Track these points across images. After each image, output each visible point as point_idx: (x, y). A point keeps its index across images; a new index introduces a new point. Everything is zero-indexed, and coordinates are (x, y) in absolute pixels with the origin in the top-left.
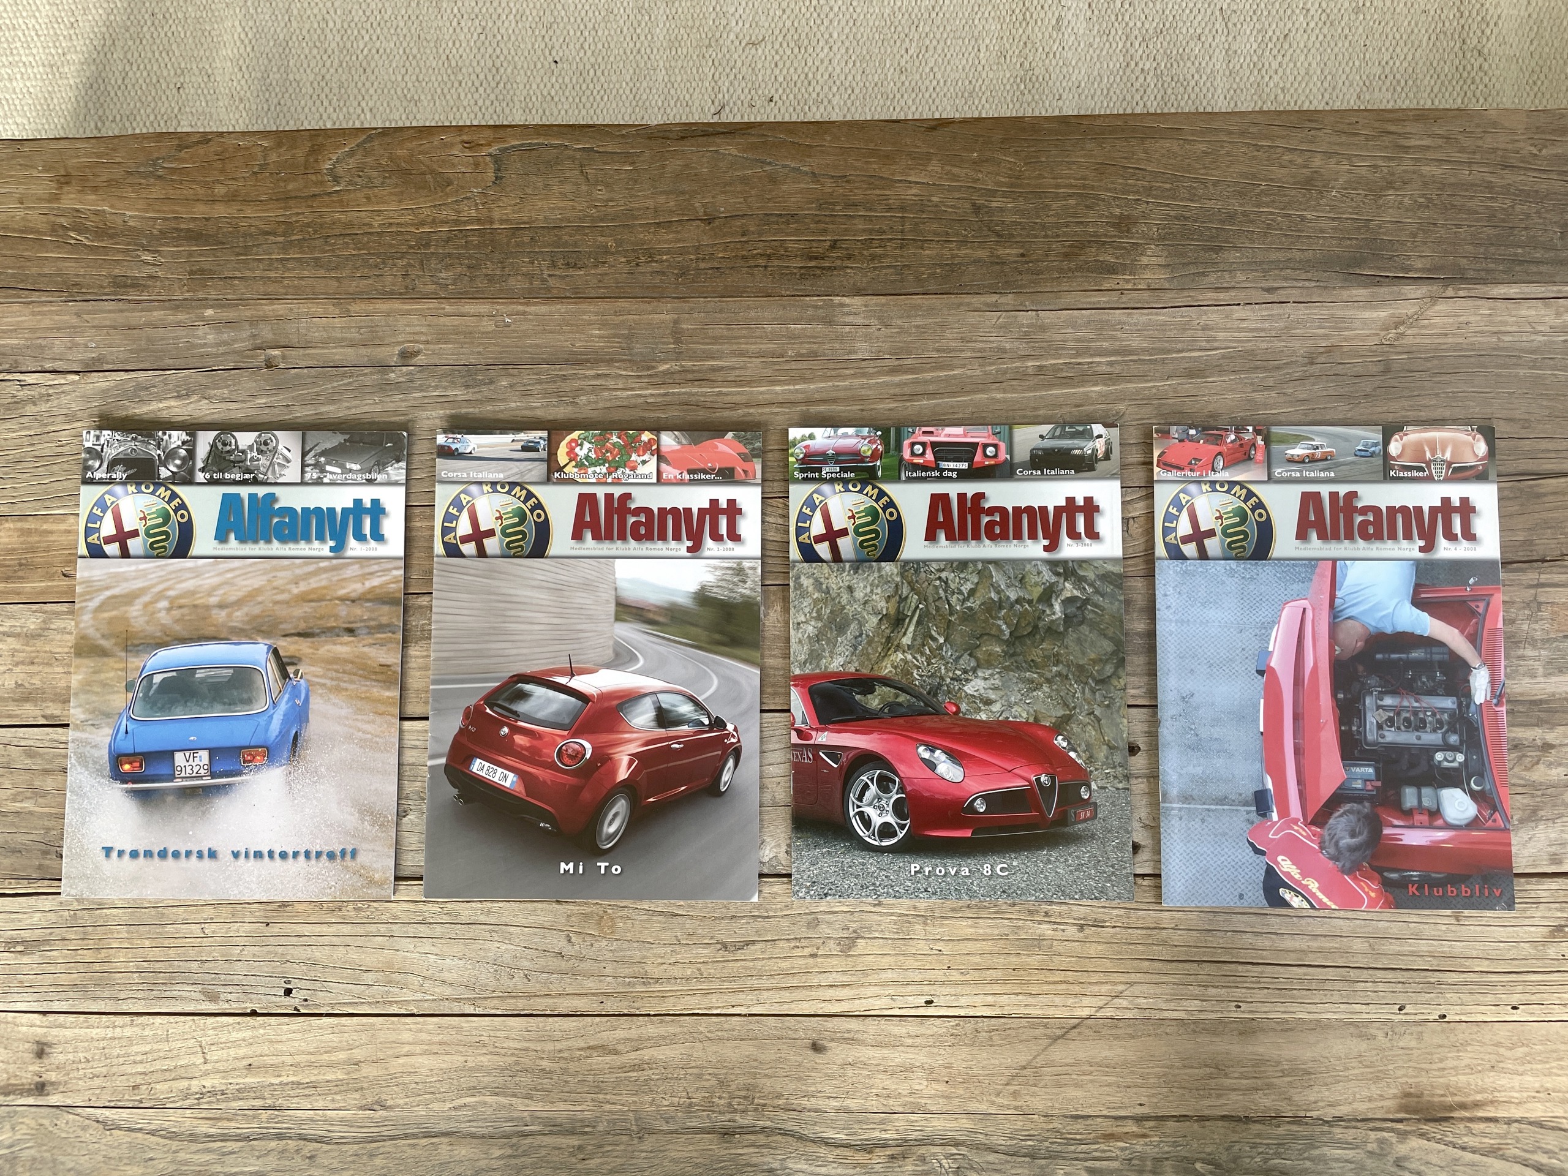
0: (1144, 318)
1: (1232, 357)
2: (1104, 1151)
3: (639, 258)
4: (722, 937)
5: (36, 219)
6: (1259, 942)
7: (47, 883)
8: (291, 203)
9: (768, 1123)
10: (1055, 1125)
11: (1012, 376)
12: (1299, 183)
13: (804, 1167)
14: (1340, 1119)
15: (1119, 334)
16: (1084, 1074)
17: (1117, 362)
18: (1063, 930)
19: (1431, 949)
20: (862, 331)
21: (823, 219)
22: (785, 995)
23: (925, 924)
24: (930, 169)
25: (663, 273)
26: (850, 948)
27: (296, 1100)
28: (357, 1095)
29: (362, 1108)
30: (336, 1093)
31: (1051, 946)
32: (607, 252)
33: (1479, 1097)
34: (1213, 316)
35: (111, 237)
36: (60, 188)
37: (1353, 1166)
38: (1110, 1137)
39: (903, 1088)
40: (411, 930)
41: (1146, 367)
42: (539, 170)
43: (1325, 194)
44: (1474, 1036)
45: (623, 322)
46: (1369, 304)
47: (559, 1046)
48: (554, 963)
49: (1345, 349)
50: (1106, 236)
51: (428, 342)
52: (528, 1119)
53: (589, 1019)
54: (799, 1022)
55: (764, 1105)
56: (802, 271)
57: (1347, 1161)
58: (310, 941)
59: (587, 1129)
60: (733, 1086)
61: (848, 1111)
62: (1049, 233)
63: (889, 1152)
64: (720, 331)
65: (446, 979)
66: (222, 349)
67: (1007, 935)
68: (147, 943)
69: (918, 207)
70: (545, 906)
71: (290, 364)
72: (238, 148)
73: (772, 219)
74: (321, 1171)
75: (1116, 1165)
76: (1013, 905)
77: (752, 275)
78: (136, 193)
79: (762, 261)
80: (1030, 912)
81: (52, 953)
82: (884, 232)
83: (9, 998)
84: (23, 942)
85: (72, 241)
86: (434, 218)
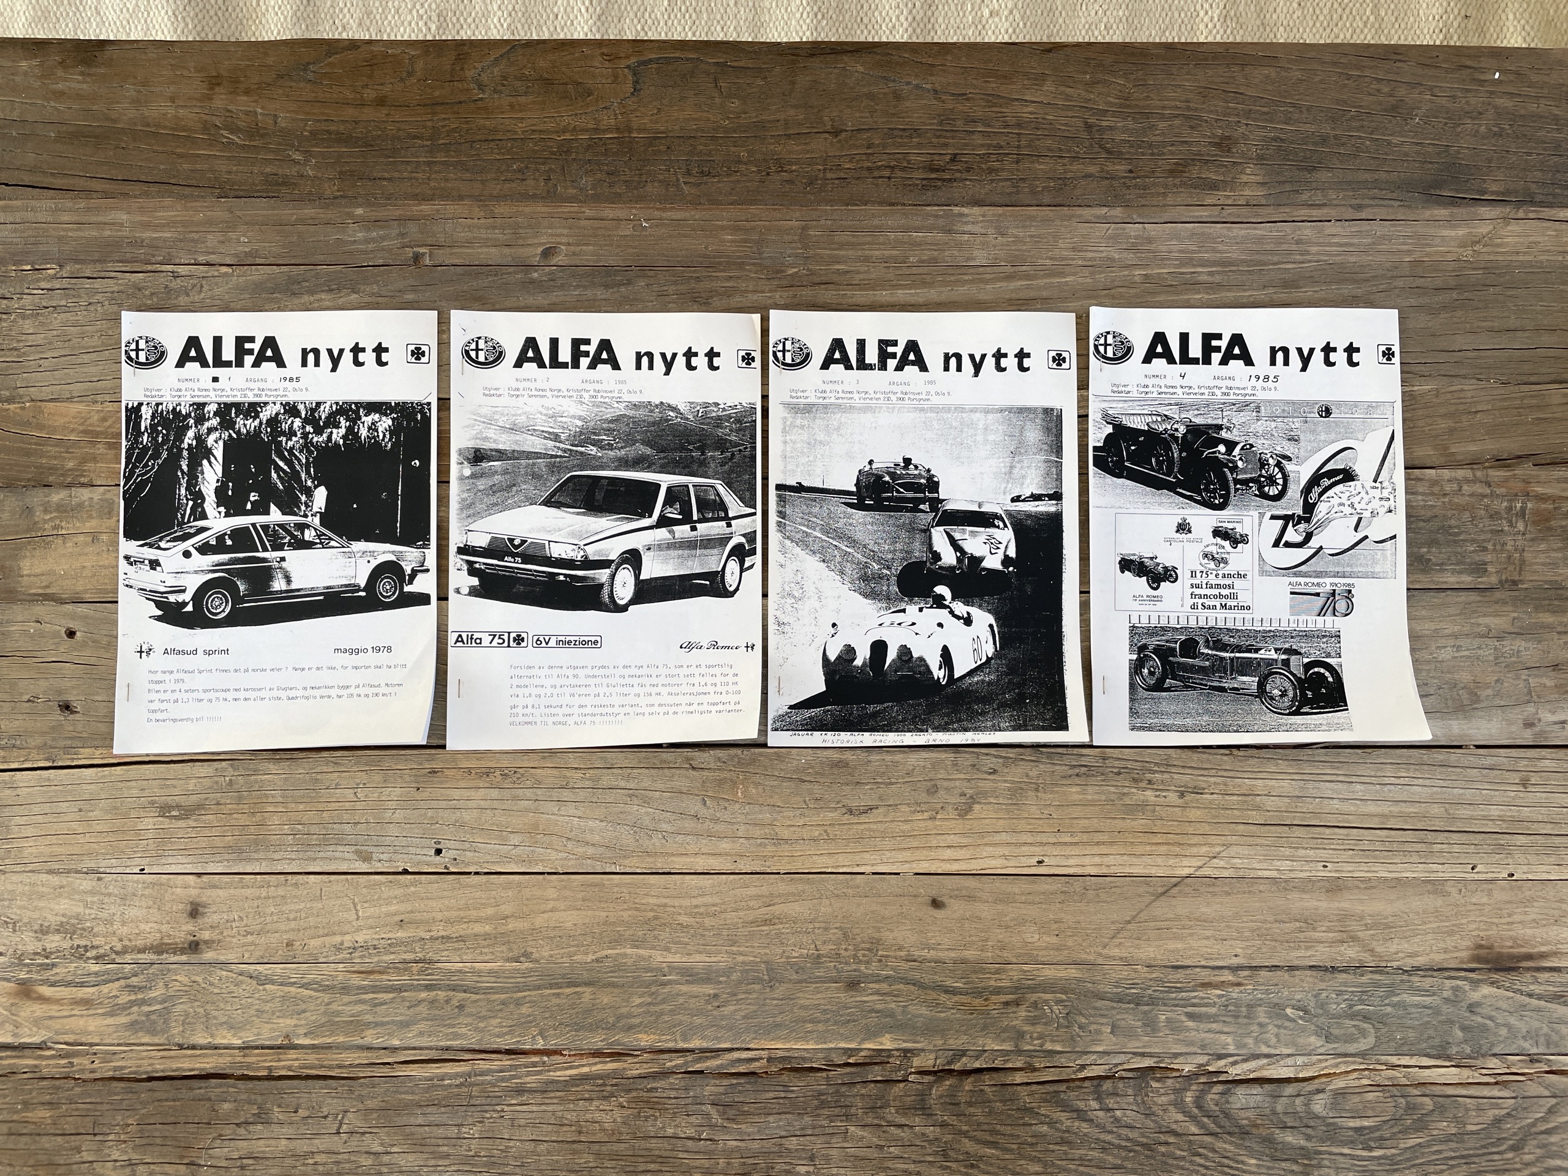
0: (1243, 232)
1: (1323, 270)
2: (1204, 998)
3: (769, 168)
4: (846, 801)
5: (189, 115)
8: (439, 108)
9: (891, 973)
10: (1158, 974)
11: (1120, 284)
12: (1385, 110)
13: (924, 1011)
14: (1418, 969)
15: (1220, 247)
16: (1184, 928)
17: (1218, 272)
18: (1165, 797)
19: (1502, 813)
20: (979, 239)
22: (906, 855)
23: (1037, 790)
24: (1044, 88)
25: (793, 182)
26: (966, 813)
27: (445, 953)
28: (504, 948)
29: (508, 960)
30: (484, 947)
31: (1154, 811)
32: (739, 162)
33: (1543, 949)
34: (1307, 231)
35: (262, 136)
36: (212, 89)
37: (1430, 1011)
38: (1206, 985)
39: (1016, 941)
40: (555, 794)
41: (1244, 277)
42: (675, 82)
43: (1409, 121)
44: (1540, 894)
45: (753, 228)
46: (1450, 222)
47: (695, 902)
48: (689, 825)
49: (1426, 264)
50: (1208, 155)
51: (569, 244)
52: (666, 969)
53: (723, 877)
55: (887, 956)
56: (924, 182)
57: (1425, 1007)
58: (461, 804)
59: (721, 979)
60: (858, 939)
61: (964, 962)
62: (1156, 151)
63: (1003, 999)
64: (845, 237)
65: (589, 840)
66: (371, 246)
67: (1113, 801)
68: (301, 807)
69: (1033, 125)
70: (682, 772)
71: (437, 262)
72: (386, 55)
73: (896, 133)
74: (469, 1020)
75: (1213, 1010)
76: (1119, 773)
77: (877, 185)
78: (287, 96)
79: (887, 173)
80: (1135, 780)
81: (207, 817)
82: (1001, 147)
83: (164, 861)
84: (178, 807)
85: (225, 140)
86: (575, 126)
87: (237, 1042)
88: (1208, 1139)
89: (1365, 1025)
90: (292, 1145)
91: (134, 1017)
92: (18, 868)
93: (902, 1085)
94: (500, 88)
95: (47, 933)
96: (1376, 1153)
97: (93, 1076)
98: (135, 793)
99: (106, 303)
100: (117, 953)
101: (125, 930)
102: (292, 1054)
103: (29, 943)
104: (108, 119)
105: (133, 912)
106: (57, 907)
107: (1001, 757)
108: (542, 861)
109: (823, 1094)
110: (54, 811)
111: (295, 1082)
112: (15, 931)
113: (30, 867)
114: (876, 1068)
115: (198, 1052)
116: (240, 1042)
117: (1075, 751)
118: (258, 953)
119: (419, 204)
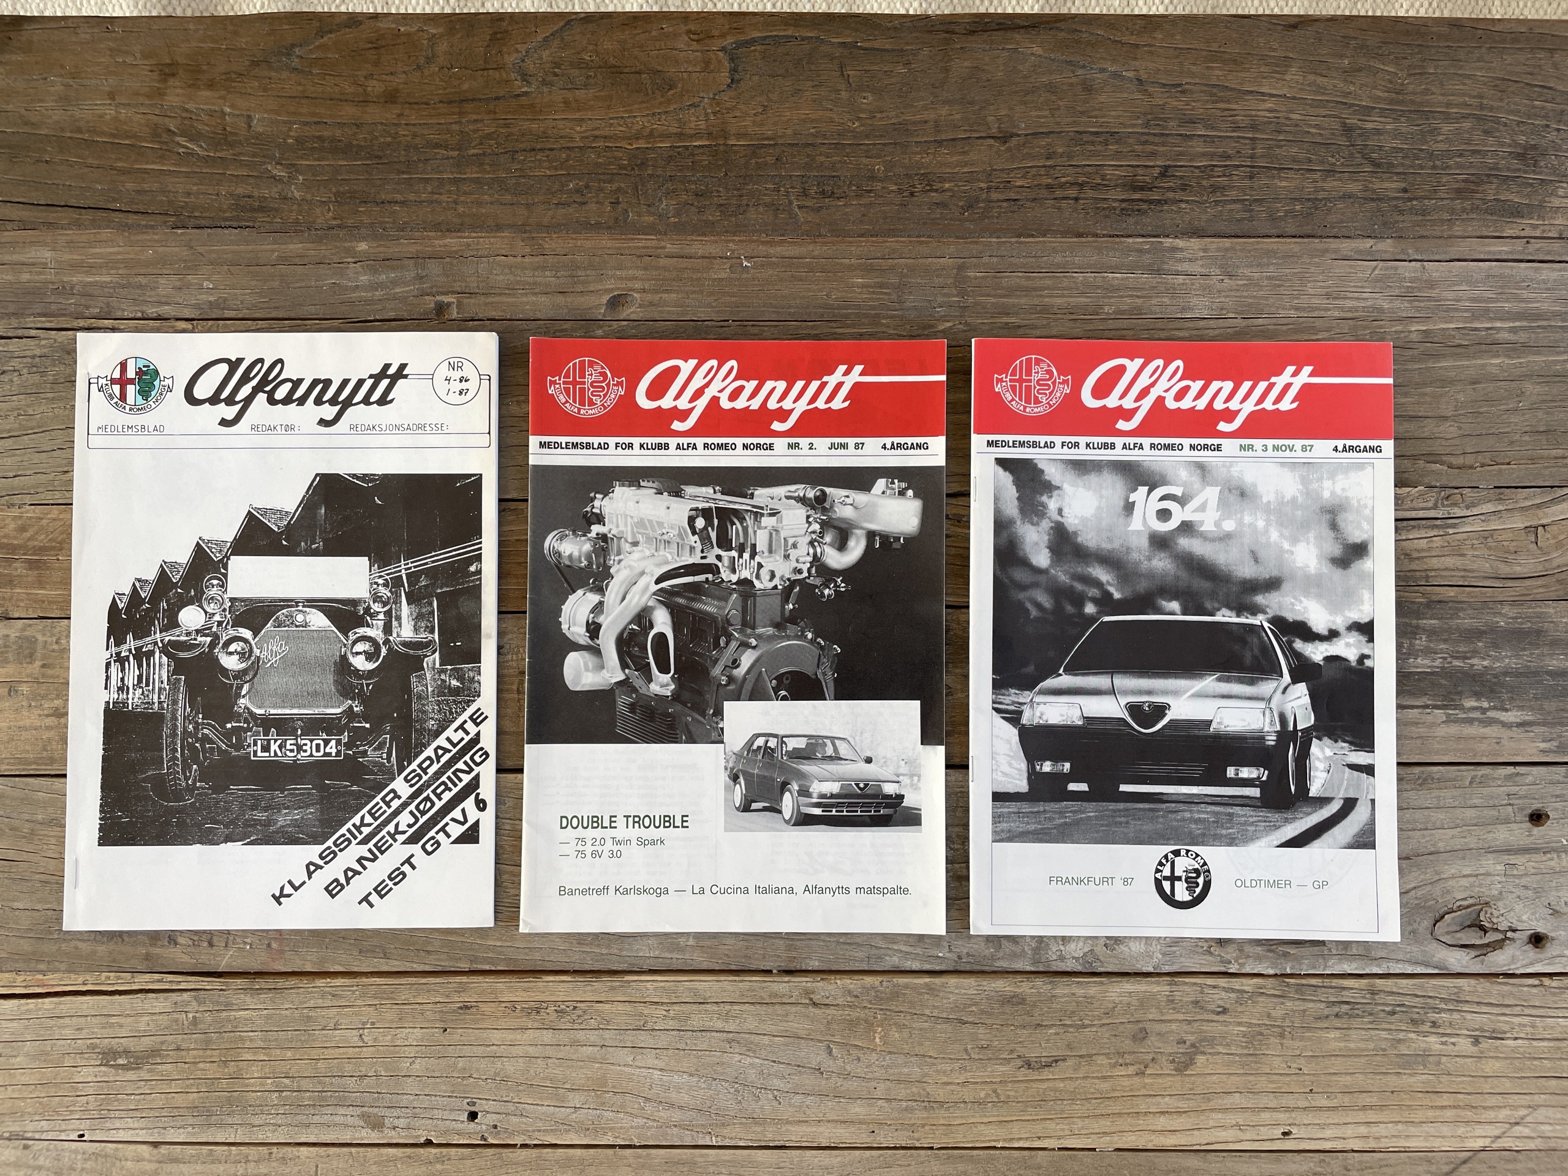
0: (1555, 275)
3: (914, 186)
4: (1023, 1050)
7: (157, 976)
8: (468, 107)
15: (1525, 294)
17: (1523, 329)
18: (1454, 1044)
20: (1200, 281)
21: (1151, 138)
22: (1105, 1124)
23: (1282, 1036)
24: (1288, 77)
25: (945, 206)
26: (1186, 1067)
31: (1439, 1063)
32: (873, 178)
35: (231, 145)
40: (629, 1038)
41: (1558, 336)
42: (787, 71)
45: (892, 268)
48: (809, 1081)
50: (1508, 169)
51: (644, 291)
53: (857, 1152)
56: (1124, 205)
58: (501, 1052)
62: (1438, 163)
64: (1016, 279)
65: (674, 1101)
66: (378, 294)
67: (1385, 1050)
68: (289, 1054)
69: (1272, 126)
70: (799, 1008)
71: (467, 315)
72: (398, 34)
73: (1086, 138)
76: (1393, 1013)
77: (1059, 209)
78: (265, 90)
79: (1073, 192)
80: (1414, 1022)
81: (164, 1067)
82: (1229, 157)
83: (108, 1125)
84: (126, 1052)
85: (181, 150)
86: (652, 130)
94: (550, 78)
98: (68, 1032)
99: (25, 371)
104: (26, 123)
107: (1233, 990)
108: (611, 1129)
117: (1336, 982)
119: (443, 237)
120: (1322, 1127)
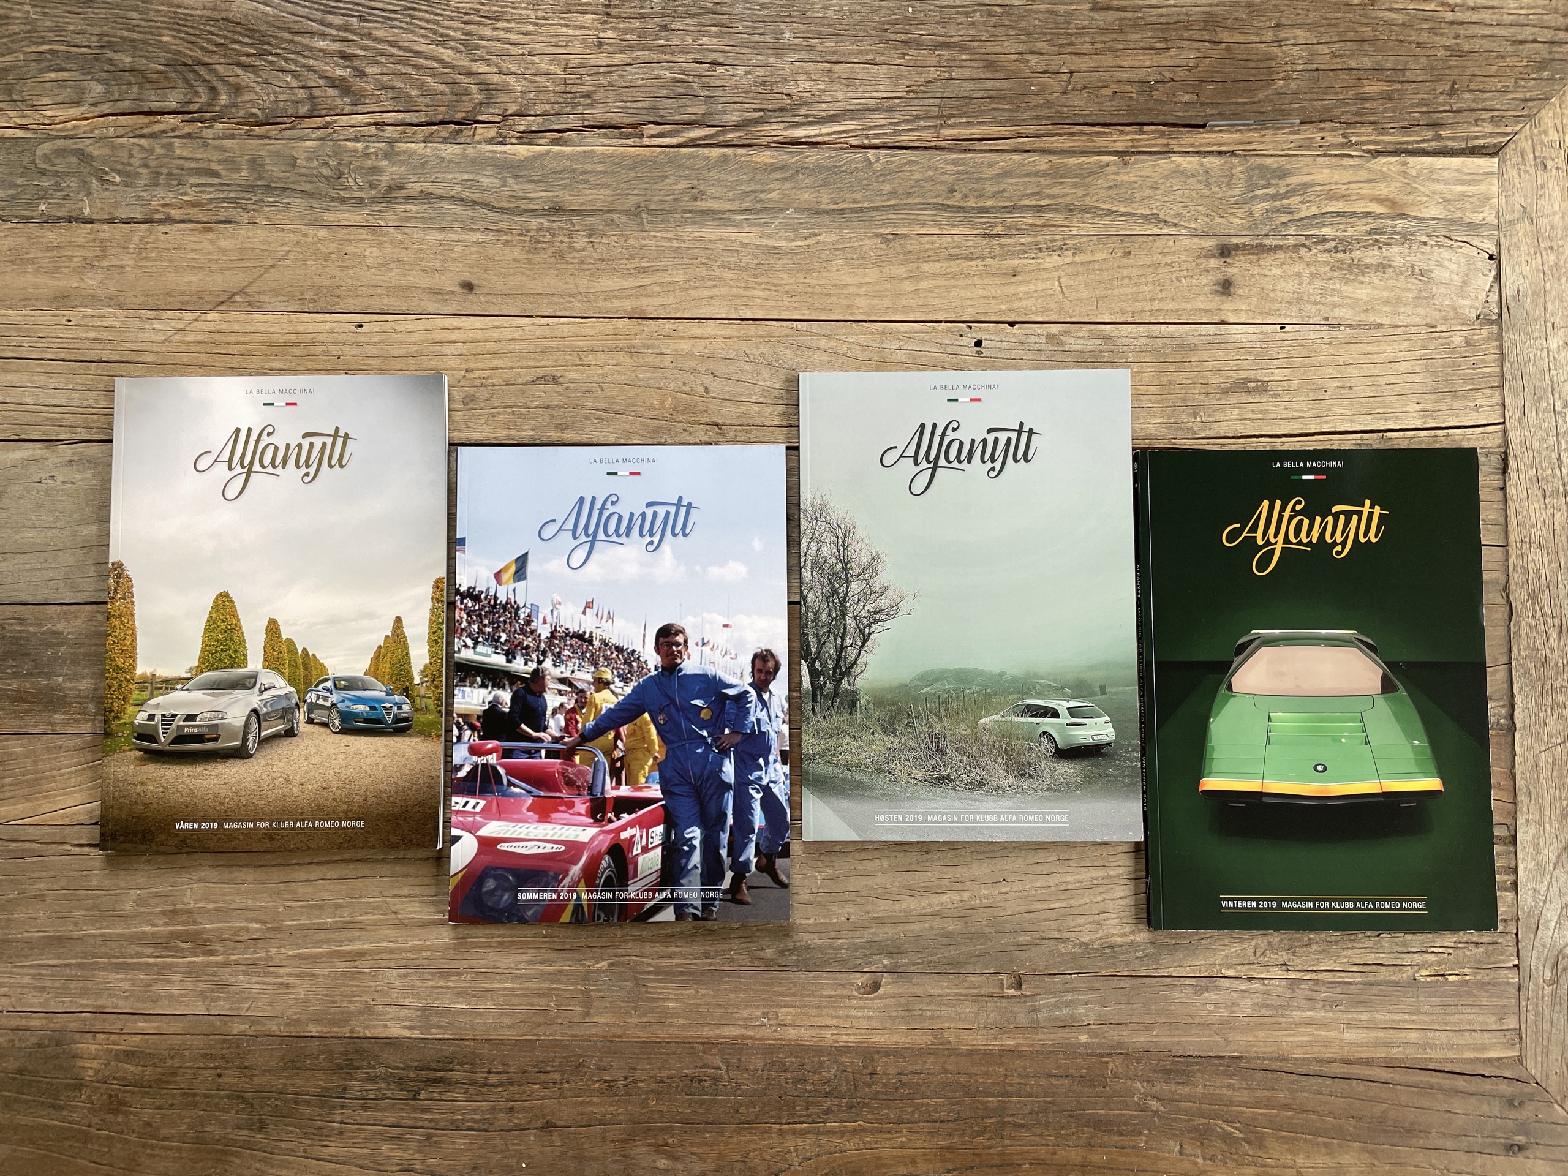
0: (101, 1002)
1: (17, 957)
2: (201, 192)
3: (624, 1085)
4: (559, 390)
5: (1279, 1153)
6: (43, 379)
8: (997, 1161)
9: (516, 219)
10: (246, 215)
11: (240, 945)
13: (485, 181)
15: (127, 986)
16: (216, 260)
17: (131, 957)
20: (391, 1000)
22: (497, 334)
25: (598, 1068)
27: (971, 243)
28: (909, 248)
29: (905, 236)
30: (930, 250)
32: (658, 1093)
34: (33, 1000)
35: (1195, 1129)
38: (198, 205)
39: (388, 249)
41: (103, 950)
45: (644, 1015)
47: (716, 291)
48: (723, 368)
50: (133, 1093)
51: (849, 997)
52: (745, 225)
53: (687, 316)
54: (483, 310)
55: (521, 235)
56: (451, 1067)
59: (689, 215)
60: (549, 252)
61: (442, 229)
62: (190, 1098)
63: (404, 193)
64: (542, 1003)
65: (825, 354)
66: (1069, 997)
69: (325, 1132)
70: (729, 422)
71: (995, 977)
73: (480, 1126)
74: (943, 178)
75: (192, 180)
77: (503, 1064)
79: (493, 1078)
81: (1218, 381)
82: (362, 1107)
83: (1261, 337)
84: (1249, 391)
85: (1237, 1125)
86: (842, 1137)
87: (1176, 159)
88: (207, 60)
89: (43, 166)
90: (1118, 61)
91: (1282, 183)
92: (1413, 329)
93: (510, 112)
95: (1378, 265)
96: (46, 47)
97: (1323, 125)
98: (1294, 406)
100: (1304, 245)
101: (1298, 267)
102: (1119, 146)
103: (1394, 253)
104: (1372, 1153)
105: (1290, 286)
106: (1369, 291)
108: (872, 333)
109: (588, 105)
110: (1379, 388)
111: (1115, 121)
112: (1412, 267)
113: (1400, 330)
114: (534, 129)
115: (1214, 148)
116: (1173, 159)
118: (1159, 244)
119: (1017, 1045)
120: (332, 331)
